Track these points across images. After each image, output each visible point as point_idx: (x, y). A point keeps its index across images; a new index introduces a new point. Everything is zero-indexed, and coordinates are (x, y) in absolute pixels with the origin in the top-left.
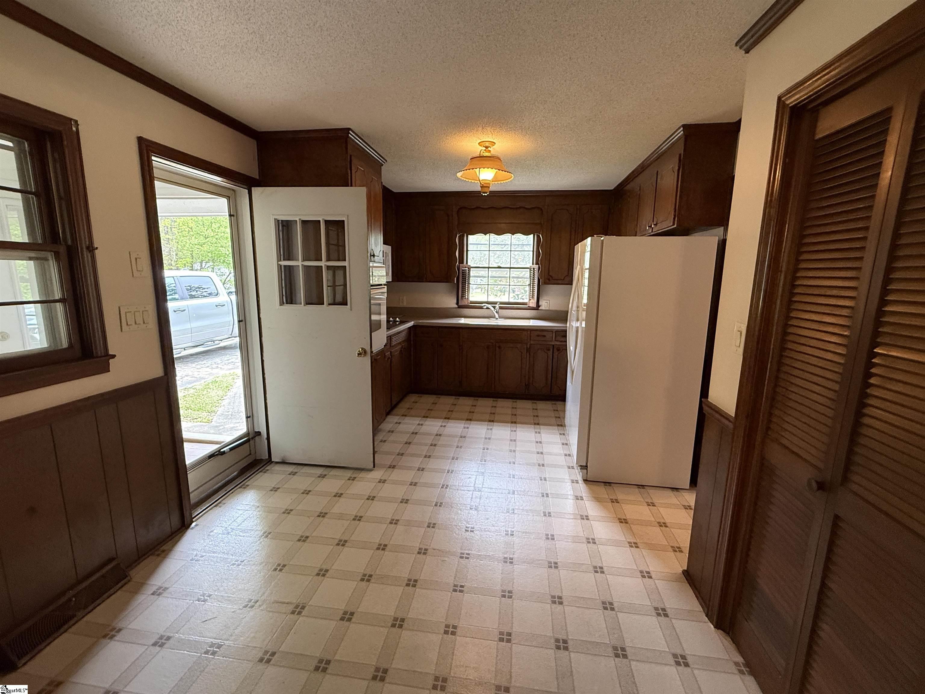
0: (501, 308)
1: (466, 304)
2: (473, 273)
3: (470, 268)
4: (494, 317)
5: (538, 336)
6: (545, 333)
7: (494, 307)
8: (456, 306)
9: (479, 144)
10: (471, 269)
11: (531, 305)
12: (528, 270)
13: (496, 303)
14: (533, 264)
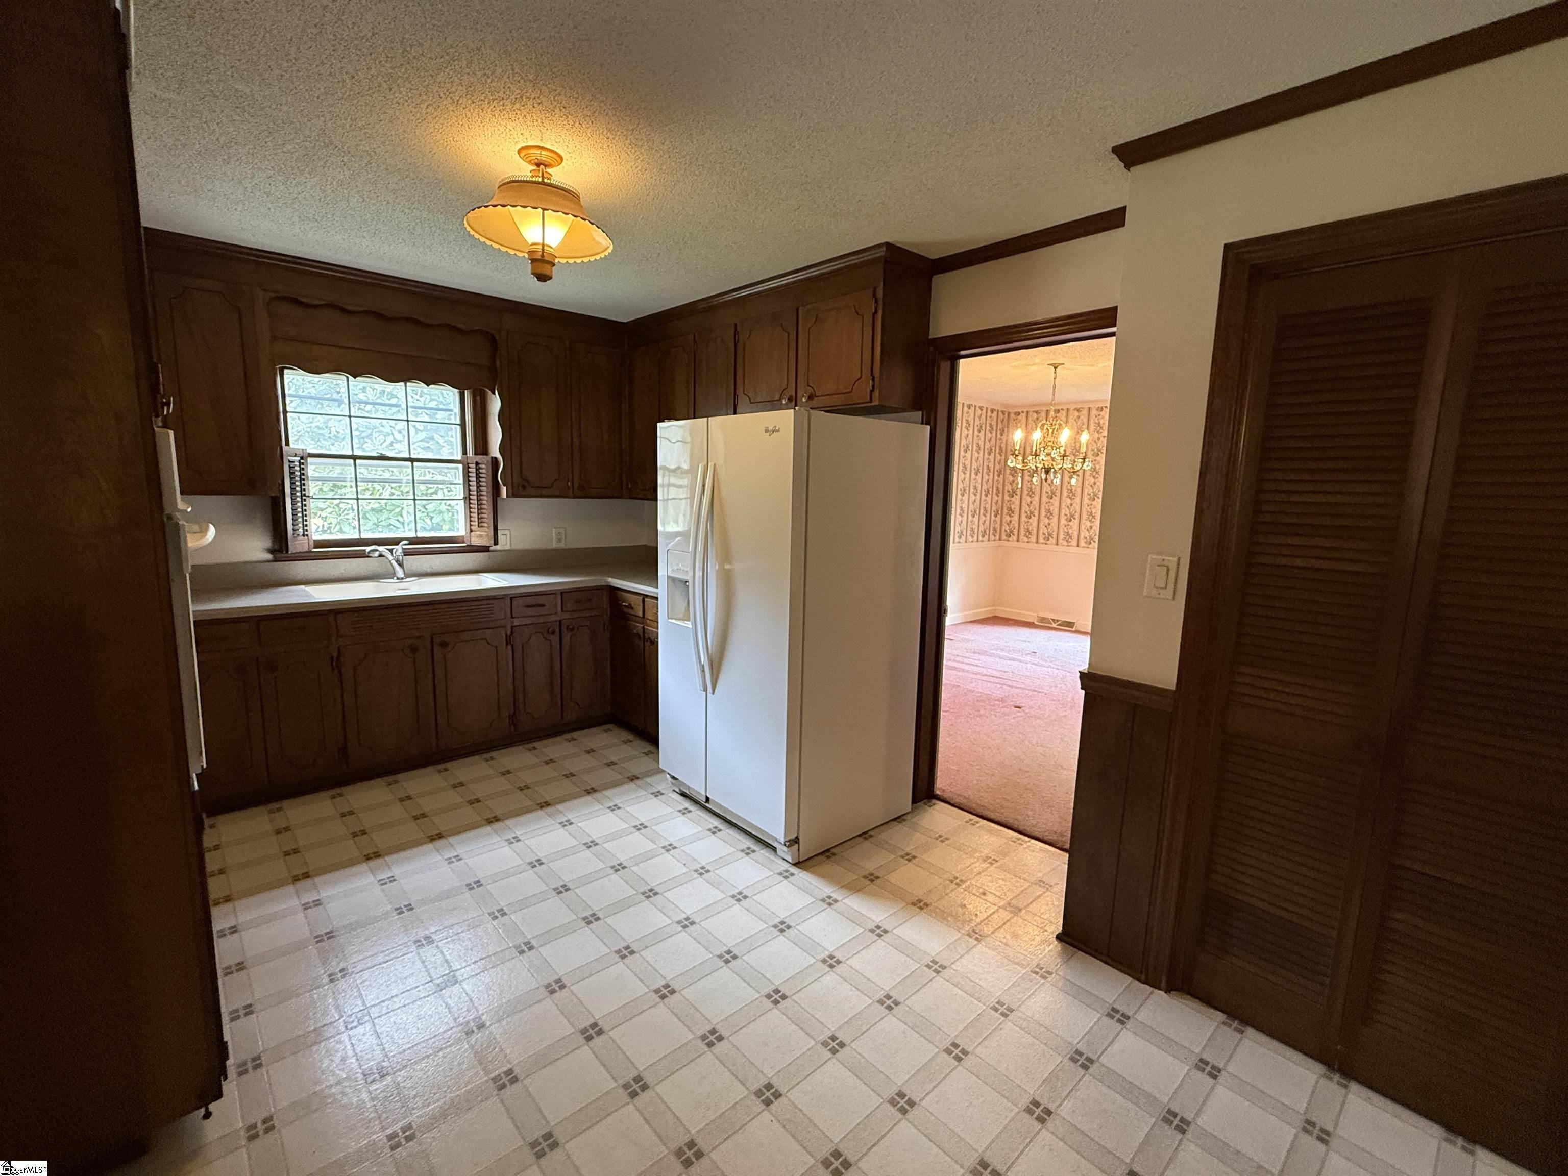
0: (406, 553)
1: (306, 549)
2: (313, 468)
3: (304, 458)
4: (392, 575)
5: (528, 606)
6: (540, 601)
7: (391, 551)
8: (269, 557)
9: (519, 151)
10: (310, 460)
11: (476, 542)
12: (460, 466)
13: (396, 542)
14: (465, 452)
